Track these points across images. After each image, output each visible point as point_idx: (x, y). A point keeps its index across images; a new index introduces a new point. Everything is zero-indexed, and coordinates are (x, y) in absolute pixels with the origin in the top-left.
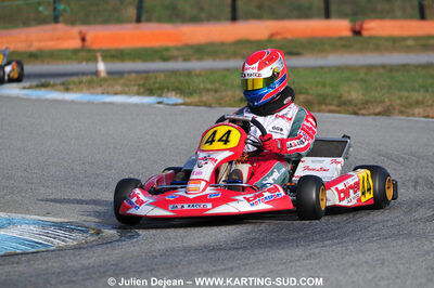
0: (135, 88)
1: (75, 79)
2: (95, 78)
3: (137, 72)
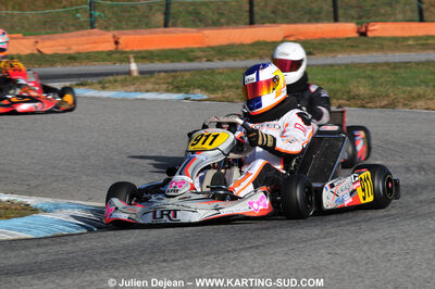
0: (165, 86)
1: (111, 78)
2: (128, 77)
3: (166, 71)
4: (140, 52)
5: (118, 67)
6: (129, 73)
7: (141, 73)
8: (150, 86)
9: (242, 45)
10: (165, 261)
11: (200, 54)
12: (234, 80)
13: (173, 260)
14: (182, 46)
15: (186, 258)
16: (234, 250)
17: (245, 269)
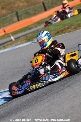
0: (24, 41)
2: (11, 42)
3: (23, 36)
4: (13, 32)
5: (8, 39)
6: (11, 40)
7: (15, 39)
8: (19, 43)
10: (41, 101)
11: (33, 26)
13: (44, 99)
15: (48, 97)
16: (62, 89)
17: (67, 95)
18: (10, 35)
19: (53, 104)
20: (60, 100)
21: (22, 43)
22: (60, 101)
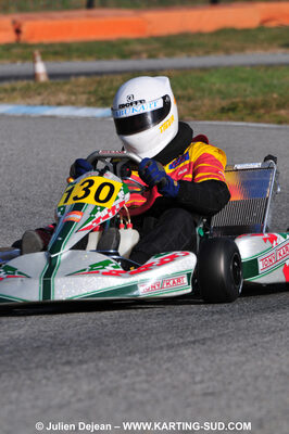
0: (84, 97)
1: (7, 85)
2: (31, 83)
3: (87, 74)
4: (51, 45)
5: (20, 67)
6: (34, 76)
7: (51, 76)
8: (62, 97)
9: (200, 34)
10: (68, 363)
11: (138, 47)
12: (185, 88)
13: (81, 362)
14: (112, 36)
15: (100, 358)
16: (170, 347)
17: (182, 376)
18: (37, 52)
19: (110, 394)
20: (145, 386)
21: (73, 104)
22: (145, 391)
